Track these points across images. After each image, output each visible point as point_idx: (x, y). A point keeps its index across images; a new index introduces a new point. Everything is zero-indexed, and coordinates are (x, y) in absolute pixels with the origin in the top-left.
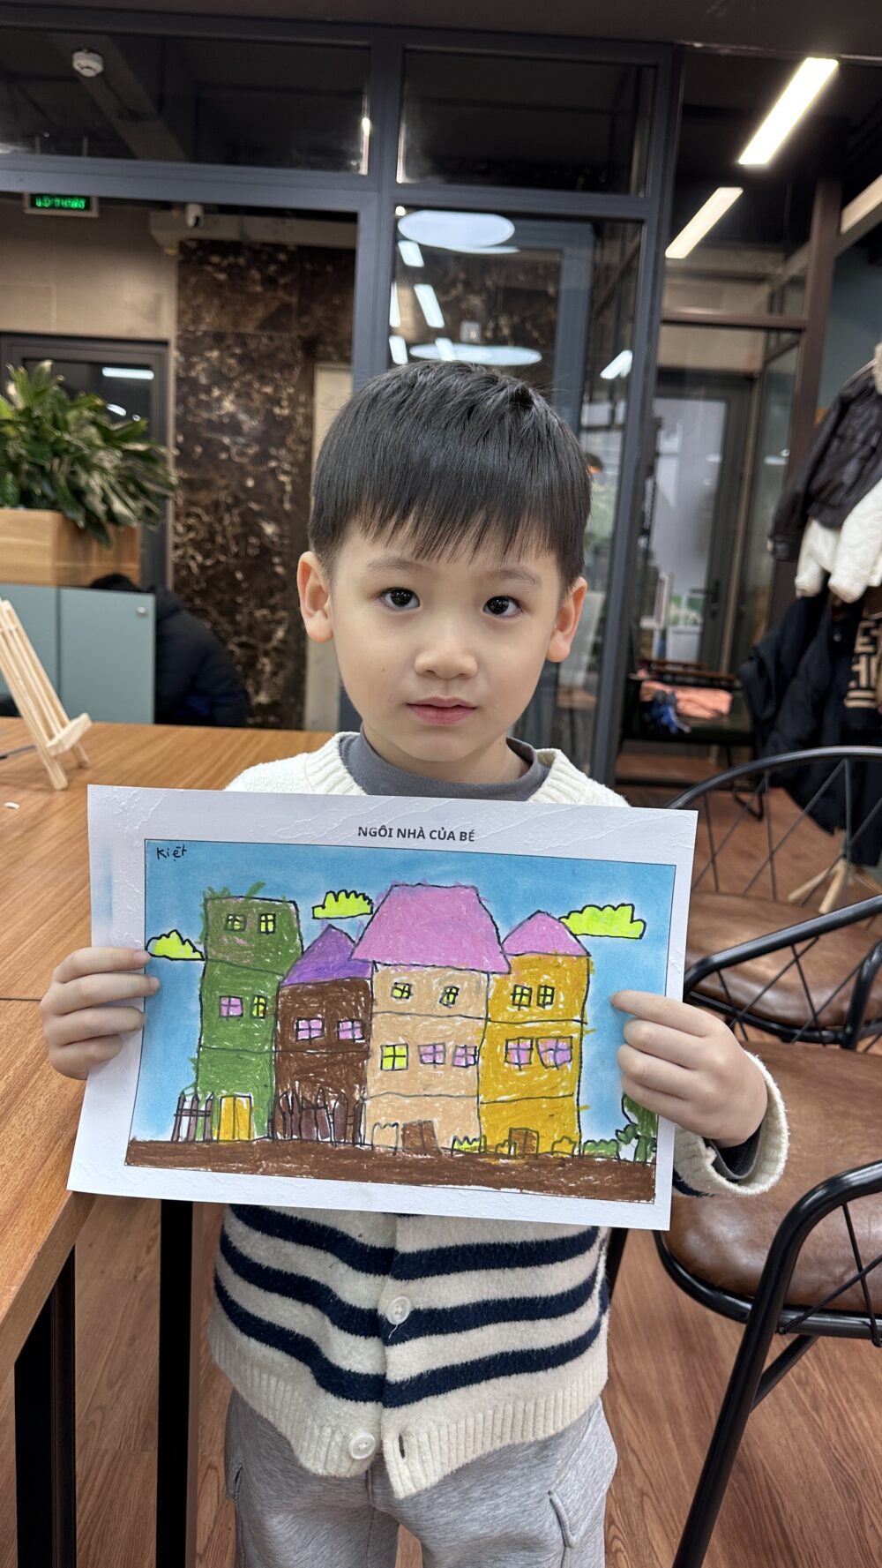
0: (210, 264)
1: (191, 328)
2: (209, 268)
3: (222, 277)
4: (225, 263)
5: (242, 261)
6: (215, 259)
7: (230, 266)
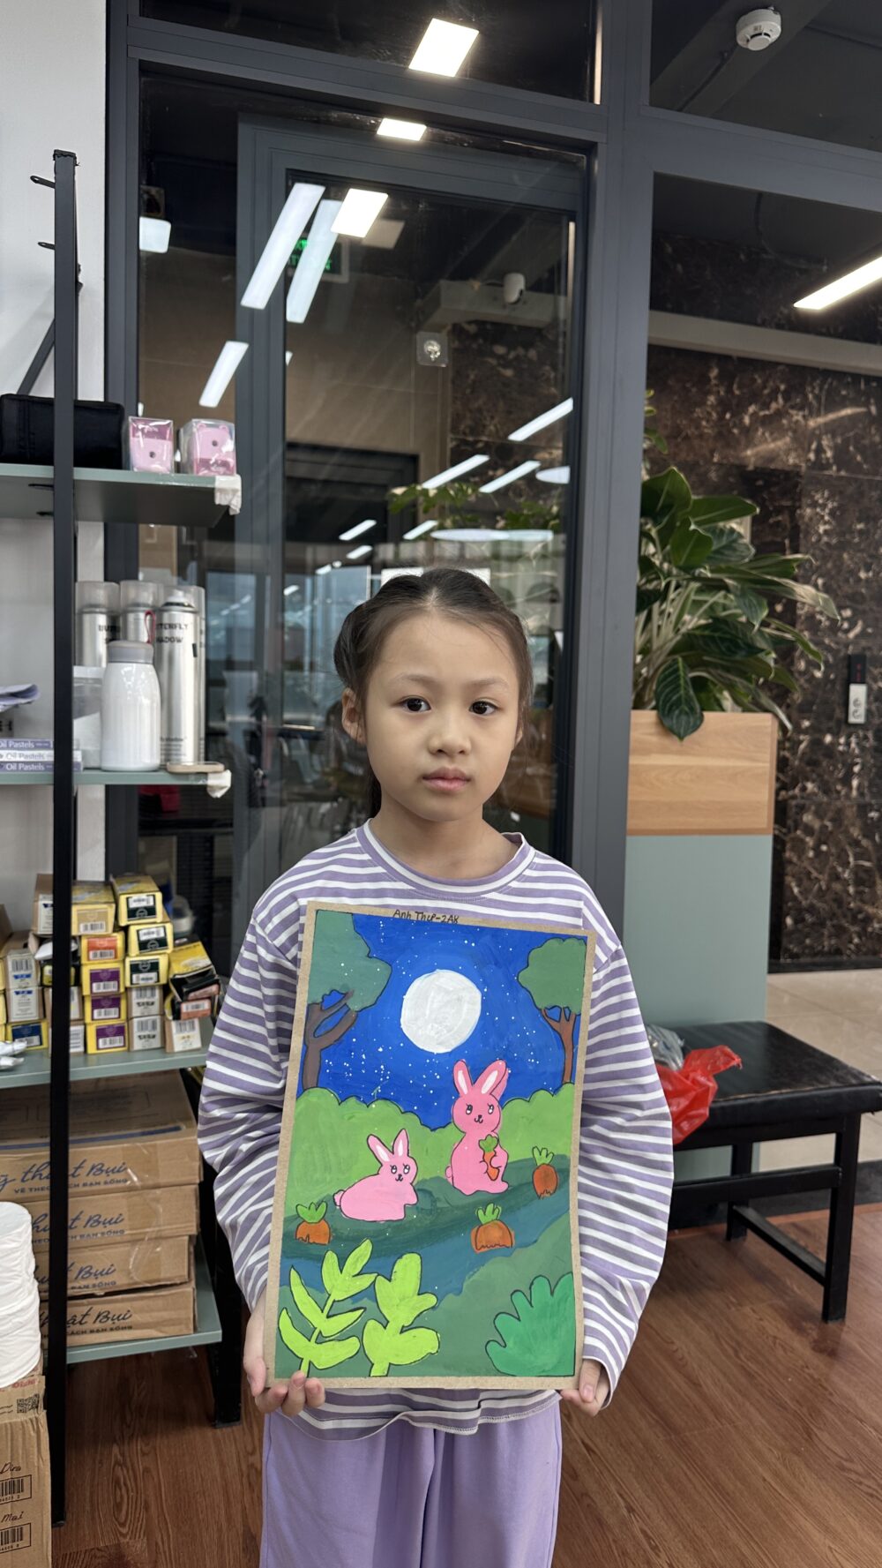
0: (493, 355)
1: (470, 439)
2: (493, 362)
3: (509, 373)
4: (512, 355)
5: (532, 354)
6: (500, 350)
7: (517, 358)
